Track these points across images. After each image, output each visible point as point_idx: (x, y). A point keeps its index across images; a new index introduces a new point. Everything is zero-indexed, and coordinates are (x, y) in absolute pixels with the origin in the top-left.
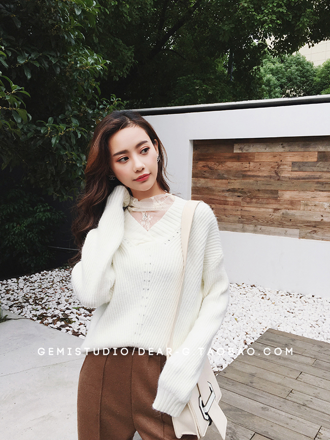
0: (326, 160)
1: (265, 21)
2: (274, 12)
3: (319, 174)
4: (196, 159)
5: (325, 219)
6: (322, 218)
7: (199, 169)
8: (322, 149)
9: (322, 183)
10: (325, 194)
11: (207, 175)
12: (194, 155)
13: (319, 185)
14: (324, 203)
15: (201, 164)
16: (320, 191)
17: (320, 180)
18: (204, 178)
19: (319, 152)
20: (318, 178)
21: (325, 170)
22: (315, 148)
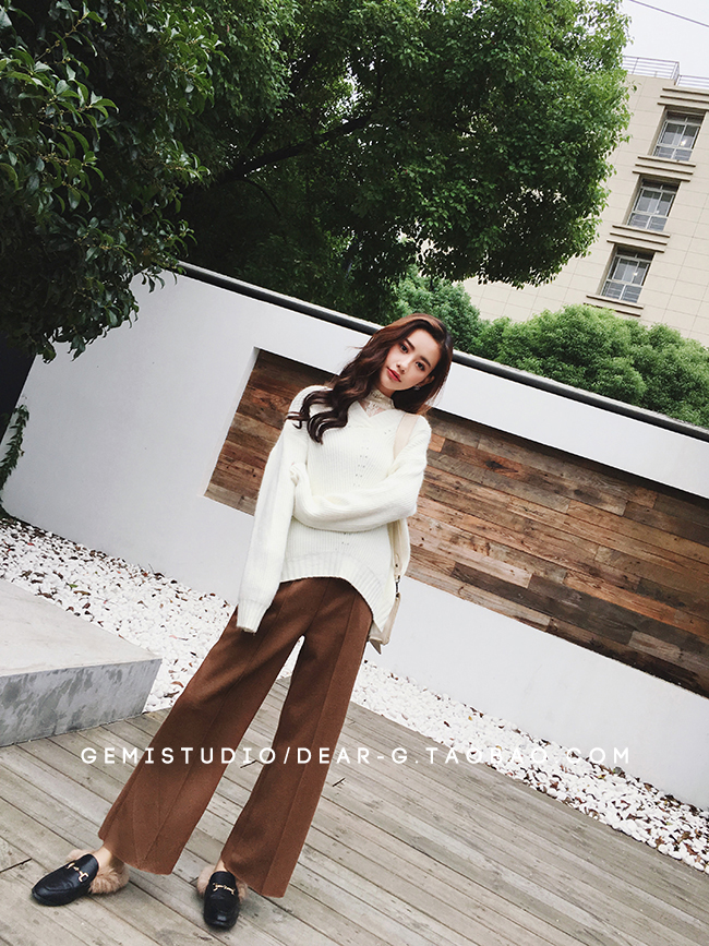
0: (454, 456)
1: (430, 214)
2: (447, 206)
3: (438, 473)
4: (254, 383)
5: (426, 546)
6: (422, 542)
7: (254, 401)
8: (453, 436)
9: (438, 488)
10: (438, 506)
11: (263, 415)
12: (253, 374)
13: (432, 490)
14: (432, 520)
15: (260, 394)
16: (432, 499)
17: (437, 483)
18: (258, 419)
19: (447, 439)
20: (435, 479)
21: (448, 469)
22: (444, 431)
